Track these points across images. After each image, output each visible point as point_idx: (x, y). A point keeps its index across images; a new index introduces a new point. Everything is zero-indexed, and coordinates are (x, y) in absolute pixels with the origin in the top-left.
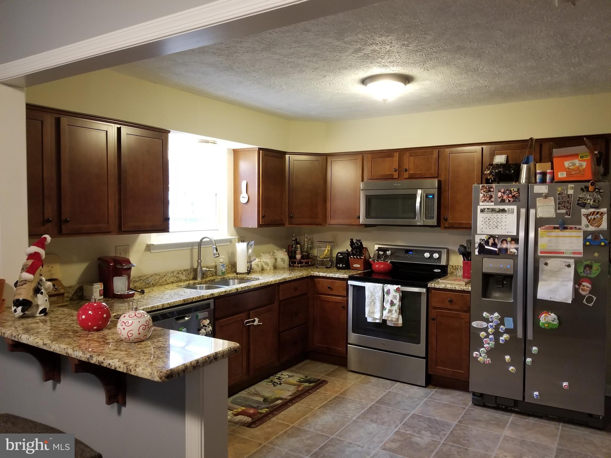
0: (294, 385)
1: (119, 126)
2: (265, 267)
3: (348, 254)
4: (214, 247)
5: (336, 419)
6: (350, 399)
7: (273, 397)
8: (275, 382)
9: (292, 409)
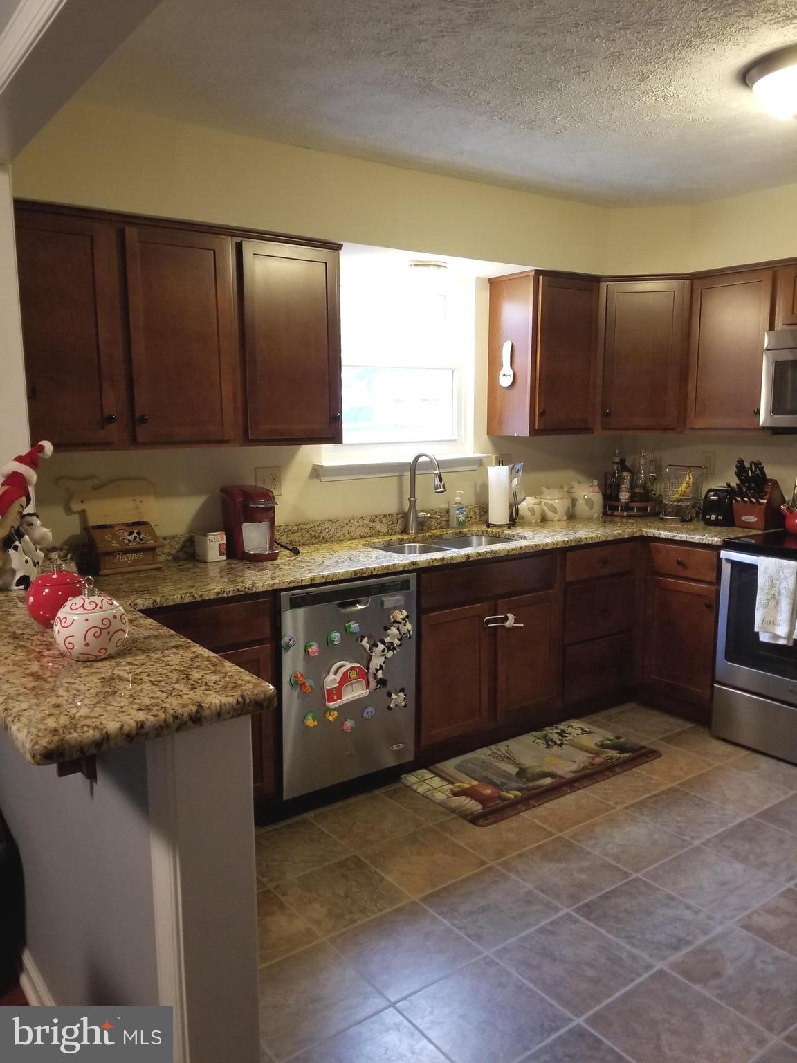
0: (587, 751)
1: (239, 240)
2: (549, 514)
3: (730, 492)
4: (435, 472)
5: (656, 836)
6: (701, 799)
7: (539, 770)
8: (552, 740)
9: (569, 801)
